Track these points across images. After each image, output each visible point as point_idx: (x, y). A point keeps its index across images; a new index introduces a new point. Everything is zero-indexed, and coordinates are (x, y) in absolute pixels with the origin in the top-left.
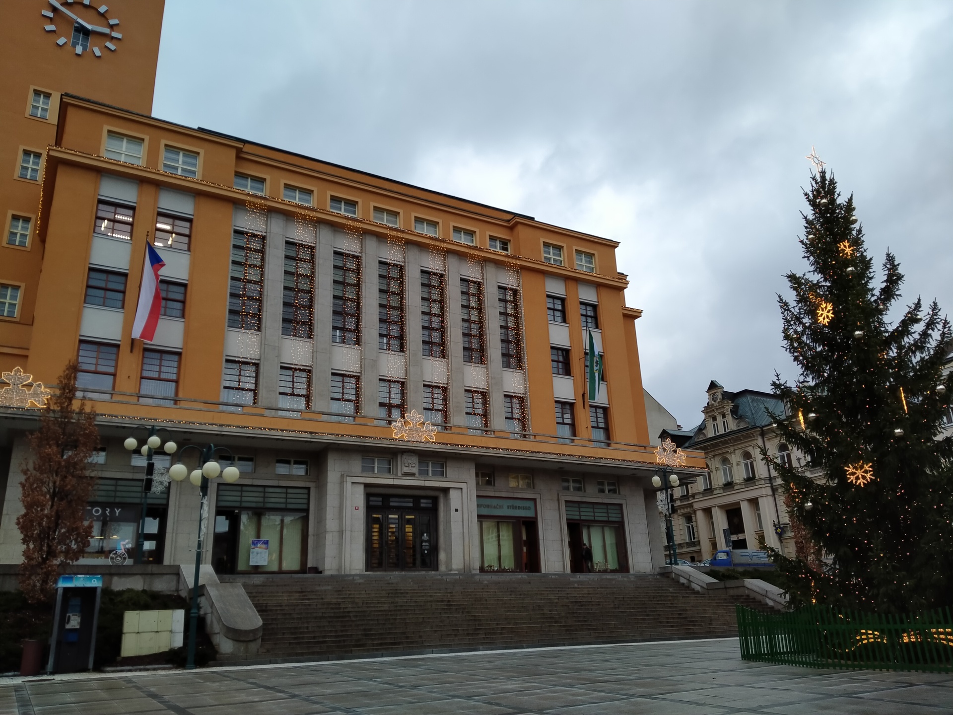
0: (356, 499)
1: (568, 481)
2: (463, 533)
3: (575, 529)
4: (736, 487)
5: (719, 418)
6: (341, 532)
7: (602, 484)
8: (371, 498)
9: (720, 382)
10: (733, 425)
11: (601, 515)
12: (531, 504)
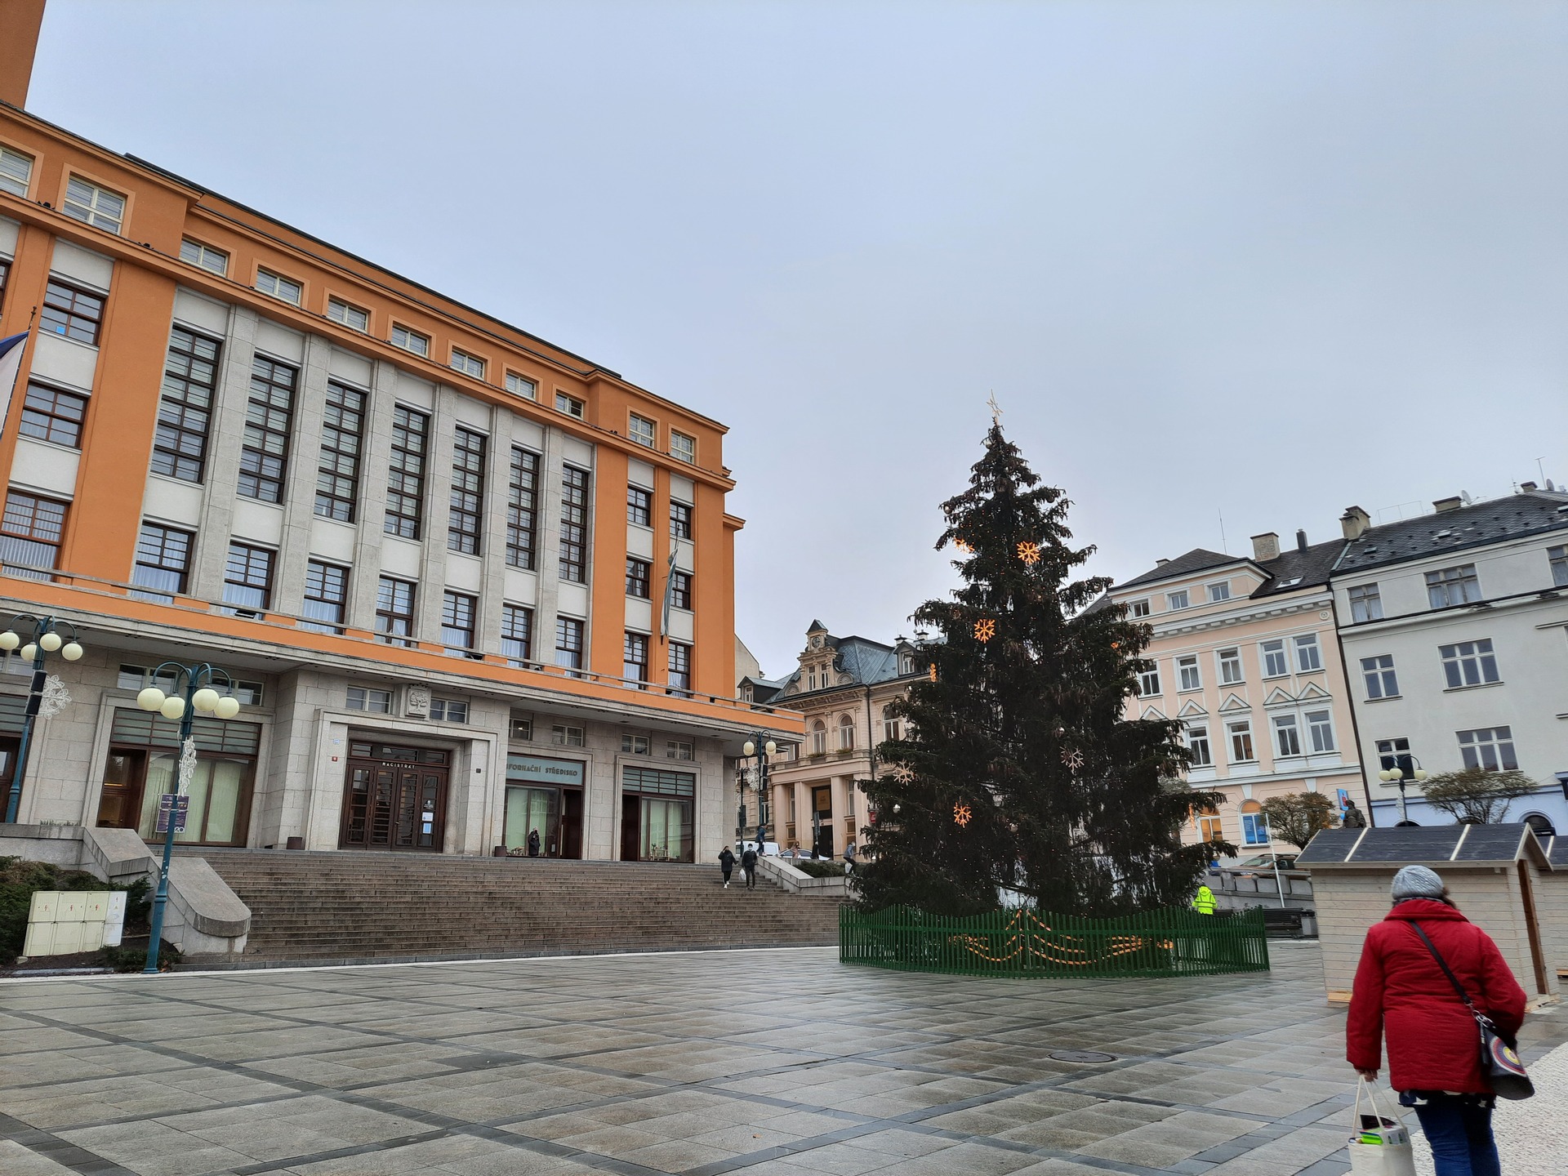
0: (334, 745)
1: (629, 739)
2: (485, 802)
3: (631, 804)
4: (828, 759)
5: (818, 669)
6: (308, 793)
7: (673, 746)
8: (355, 747)
10: (833, 681)
11: (667, 788)
12: (578, 768)
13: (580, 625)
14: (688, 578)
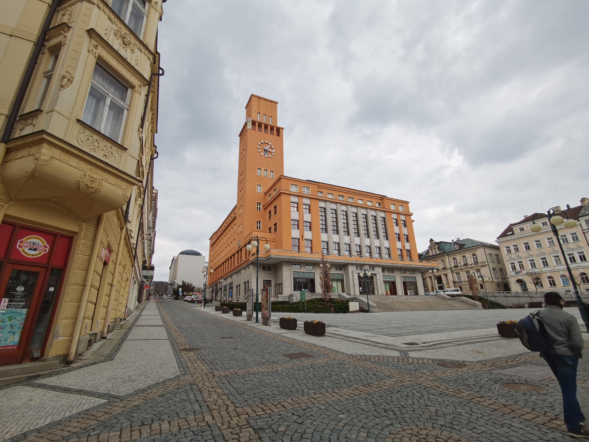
0: (356, 277)
1: (401, 271)
2: (381, 285)
3: (404, 284)
4: (440, 270)
5: (433, 250)
6: (354, 285)
7: (410, 271)
9: (433, 239)
10: (438, 252)
11: (411, 280)
12: (394, 277)
13: (388, 249)
14: (407, 236)
